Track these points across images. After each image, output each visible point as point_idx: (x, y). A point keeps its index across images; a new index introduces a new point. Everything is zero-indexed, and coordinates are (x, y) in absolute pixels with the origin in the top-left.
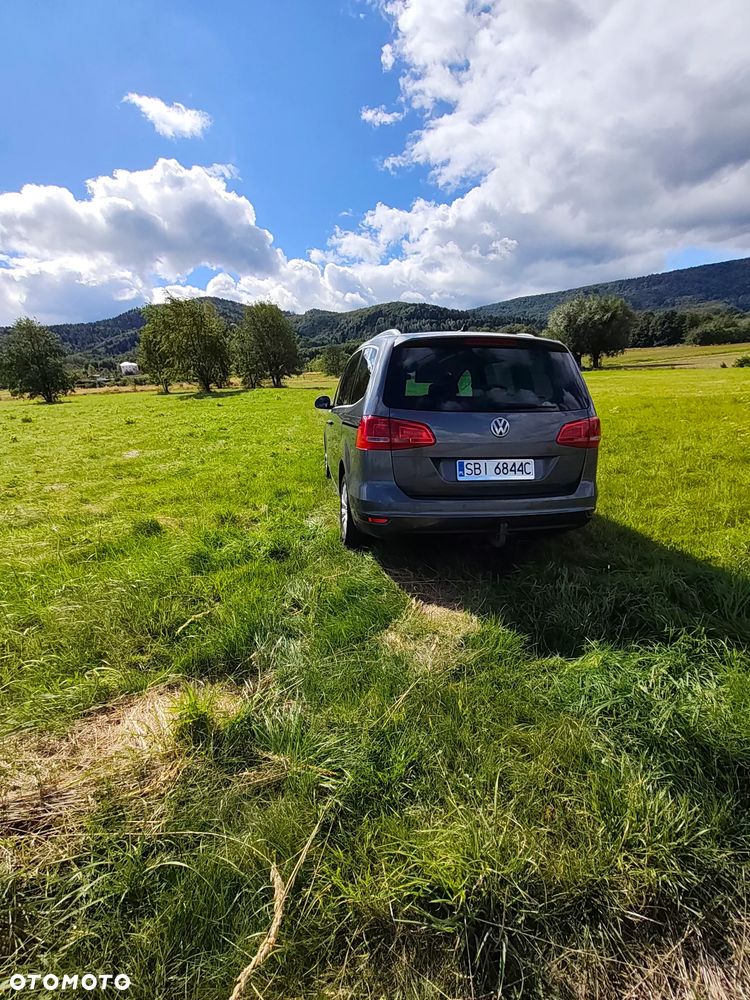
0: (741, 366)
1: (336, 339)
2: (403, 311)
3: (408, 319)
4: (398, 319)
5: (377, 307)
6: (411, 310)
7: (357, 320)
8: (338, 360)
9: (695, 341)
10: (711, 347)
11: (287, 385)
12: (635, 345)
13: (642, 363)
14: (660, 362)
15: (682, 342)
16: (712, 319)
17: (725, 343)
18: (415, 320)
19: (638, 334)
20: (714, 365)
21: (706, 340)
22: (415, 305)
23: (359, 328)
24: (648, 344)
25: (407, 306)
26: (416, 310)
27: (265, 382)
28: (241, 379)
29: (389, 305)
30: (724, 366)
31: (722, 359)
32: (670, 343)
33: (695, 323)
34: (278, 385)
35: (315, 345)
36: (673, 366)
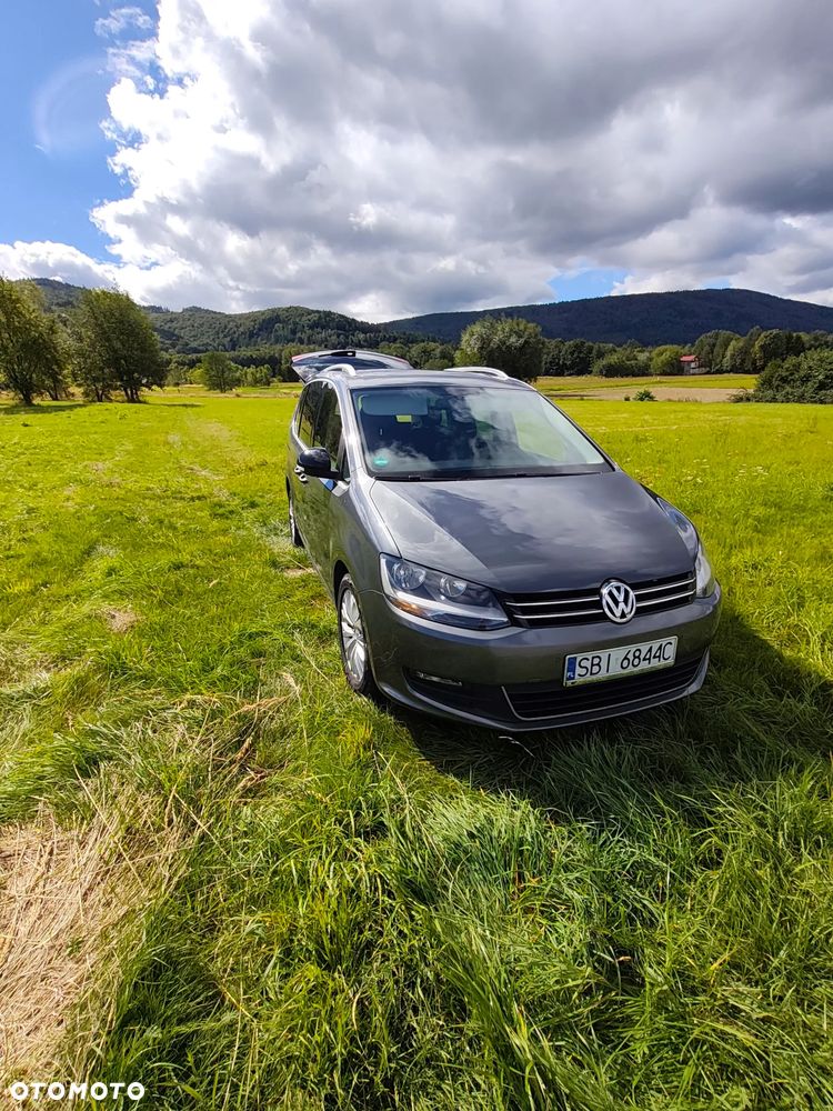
0: (642, 399)
1: (224, 346)
2: (304, 318)
3: (311, 328)
4: (299, 327)
5: (273, 311)
6: (315, 317)
7: (249, 324)
8: (223, 372)
9: (601, 373)
10: (615, 379)
11: (147, 399)
12: (547, 374)
13: (554, 393)
14: (570, 392)
15: (590, 373)
16: (615, 351)
17: (627, 375)
18: (319, 330)
19: (551, 362)
20: (617, 398)
21: (612, 372)
22: (318, 312)
23: (252, 335)
24: (559, 373)
25: (310, 312)
26: (320, 317)
27: (114, 394)
28: (82, 390)
29: (288, 310)
30: (627, 399)
31: (624, 392)
32: (580, 373)
33: (601, 355)
34: (133, 400)
35: (196, 351)
36: (582, 398)
